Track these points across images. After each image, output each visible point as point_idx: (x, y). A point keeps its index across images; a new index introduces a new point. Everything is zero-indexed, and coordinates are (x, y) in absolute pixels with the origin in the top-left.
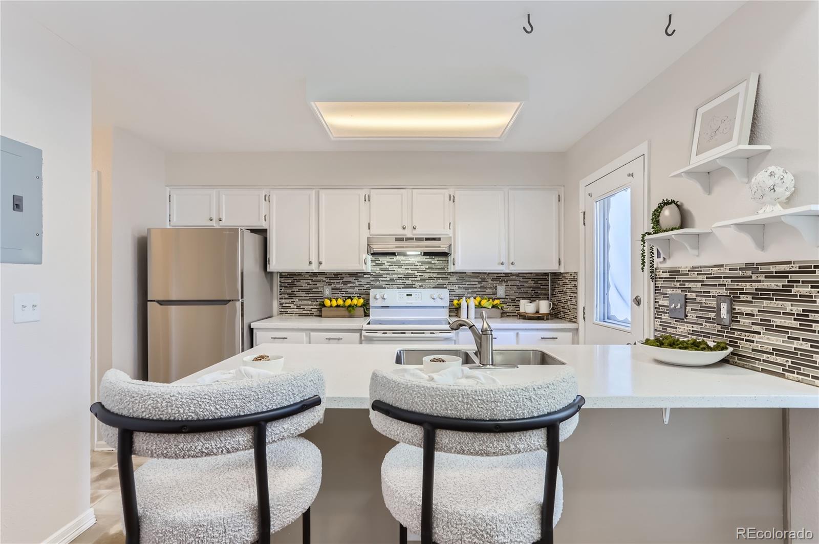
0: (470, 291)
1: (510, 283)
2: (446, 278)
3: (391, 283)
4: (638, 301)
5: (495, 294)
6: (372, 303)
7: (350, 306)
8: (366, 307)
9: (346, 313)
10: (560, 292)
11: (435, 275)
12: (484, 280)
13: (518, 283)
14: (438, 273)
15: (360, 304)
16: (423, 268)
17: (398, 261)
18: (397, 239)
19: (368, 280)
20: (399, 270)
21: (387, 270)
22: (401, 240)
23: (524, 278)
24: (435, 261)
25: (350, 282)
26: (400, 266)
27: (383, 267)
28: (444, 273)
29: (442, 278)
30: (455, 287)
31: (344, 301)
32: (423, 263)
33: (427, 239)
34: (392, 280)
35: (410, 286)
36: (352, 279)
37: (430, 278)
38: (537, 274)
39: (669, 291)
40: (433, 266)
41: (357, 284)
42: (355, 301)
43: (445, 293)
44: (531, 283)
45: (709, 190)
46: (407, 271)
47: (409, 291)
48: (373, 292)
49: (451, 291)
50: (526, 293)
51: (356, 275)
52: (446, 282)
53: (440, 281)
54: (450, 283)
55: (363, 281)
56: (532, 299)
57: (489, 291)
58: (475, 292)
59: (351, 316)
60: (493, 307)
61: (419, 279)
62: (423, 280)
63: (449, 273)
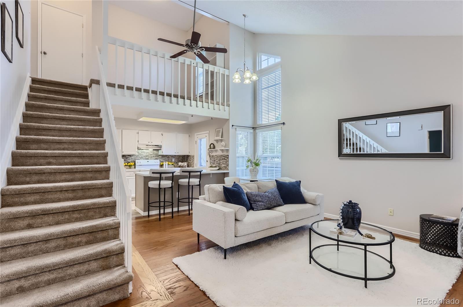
0: (165, 160)
1: (176, 158)
2: (158, 157)
3: (142, 158)
4: (207, 161)
5: (172, 161)
6: (137, 164)
7: (130, 165)
8: (135, 165)
9: (129, 167)
10: (189, 160)
11: (155, 156)
12: (169, 157)
13: (178, 158)
14: (156, 155)
15: (133, 165)
16: (151, 153)
17: (144, 152)
18: (147, 145)
19: (134, 157)
20: (144, 154)
21: (140, 154)
22: (148, 145)
23: (179, 156)
24: (155, 151)
25: (128, 158)
26: (144, 153)
27: (139, 153)
28: (157, 155)
29: (157, 156)
30: (161, 159)
31: (128, 164)
32: (152, 152)
33: (155, 146)
34: (142, 157)
35: (148, 159)
36: (129, 157)
37: (153, 156)
38: (183, 155)
39: (212, 159)
40: (154, 153)
41: (131, 158)
42: (131, 164)
43: (158, 161)
44: (181, 158)
45: (217, 143)
46: (147, 155)
47: (148, 160)
48: (137, 161)
49: (160, 160)
50: (180, 161)
51: (130, 156)
52: (158, 158)
53: (156, 157)
54: (159, 158)
55: (133, 157)
56: (182, 162)
57: (170, 160)
58: (166, 160)
59: (130, 168)
60: (172, 164)
61: (150, 157)
62: (151, 157)
63: (159, 155)
